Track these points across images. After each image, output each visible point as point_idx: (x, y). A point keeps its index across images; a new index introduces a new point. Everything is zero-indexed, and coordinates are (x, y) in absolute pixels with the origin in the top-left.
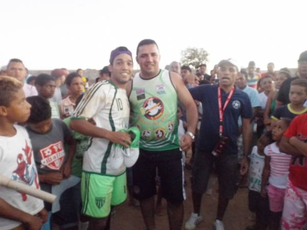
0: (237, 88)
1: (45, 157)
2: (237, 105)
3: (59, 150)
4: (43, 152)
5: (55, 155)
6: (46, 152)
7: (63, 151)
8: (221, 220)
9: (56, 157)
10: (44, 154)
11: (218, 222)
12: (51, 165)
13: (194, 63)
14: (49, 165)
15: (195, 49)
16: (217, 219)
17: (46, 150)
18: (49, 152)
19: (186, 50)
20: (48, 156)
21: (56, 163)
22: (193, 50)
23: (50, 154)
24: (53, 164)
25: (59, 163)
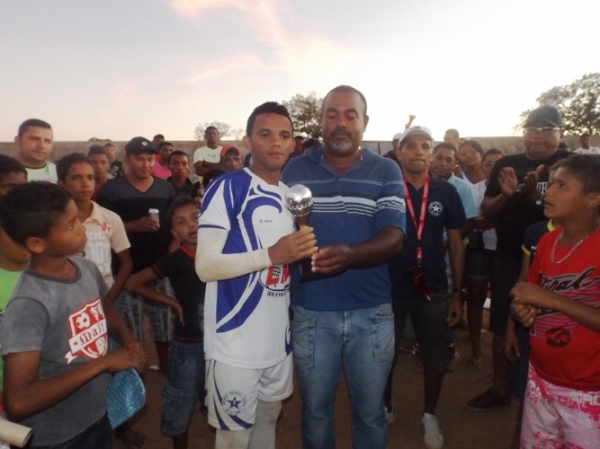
0: (434, 176)
1: (78, 331)
2: (436, 209)
3: (101, 318)
4: (75, 319)
5: (95, 326)
6: (80, 320)
7: (104, 321)
8: (432, 413)
9: (98, 331)
10: (76, 324)
11: (427, 416)
12: (89, 349)
13: (310, 127)
14: (86, 348)
15: (311, 102)
16: (426, 411)
17: (80, 316)
18: (85, 320)
19: (293, 103)
20: (84, 328)
21: (98, 343)
22: (307, 103)
23: (87, 324)
24: (93, 346)
25: (103, 345)
